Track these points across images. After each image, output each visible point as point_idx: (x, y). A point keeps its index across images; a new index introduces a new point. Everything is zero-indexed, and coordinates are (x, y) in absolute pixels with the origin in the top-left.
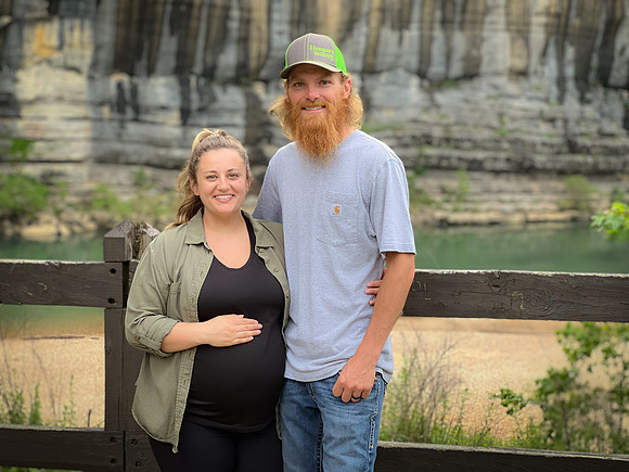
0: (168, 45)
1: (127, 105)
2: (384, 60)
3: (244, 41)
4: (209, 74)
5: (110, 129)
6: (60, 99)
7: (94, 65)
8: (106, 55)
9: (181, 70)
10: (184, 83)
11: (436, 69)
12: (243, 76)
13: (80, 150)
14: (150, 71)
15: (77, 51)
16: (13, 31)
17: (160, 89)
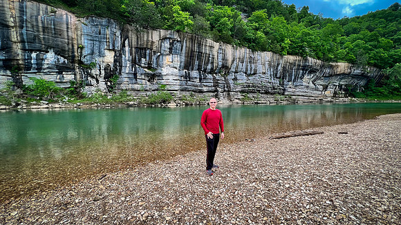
0: (197, 63)
1: (188, 77)
2: (239, 69)
3: (212, 63)
4: (205, 71)
5: (184, 83)
6: (172, 75)
7: (180, 67)
8: (182, 64)
9: (199, 69)
10: (200, 72)
11: (249, 72)
12: (212, 72)
13: (177, 88)
14: (192, 69)
15: (176, 63)
16: (161, 57)
17: (195, 74)
